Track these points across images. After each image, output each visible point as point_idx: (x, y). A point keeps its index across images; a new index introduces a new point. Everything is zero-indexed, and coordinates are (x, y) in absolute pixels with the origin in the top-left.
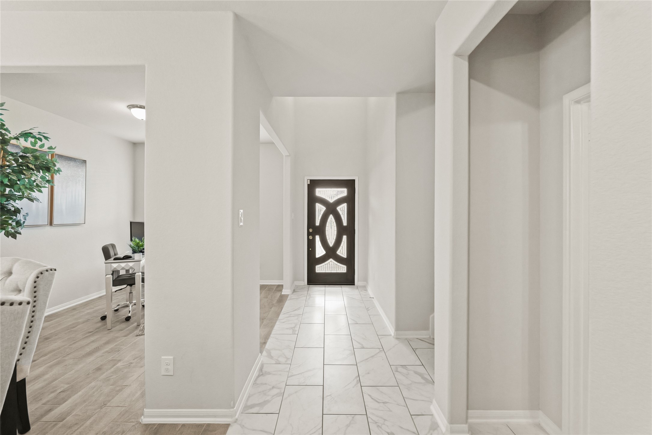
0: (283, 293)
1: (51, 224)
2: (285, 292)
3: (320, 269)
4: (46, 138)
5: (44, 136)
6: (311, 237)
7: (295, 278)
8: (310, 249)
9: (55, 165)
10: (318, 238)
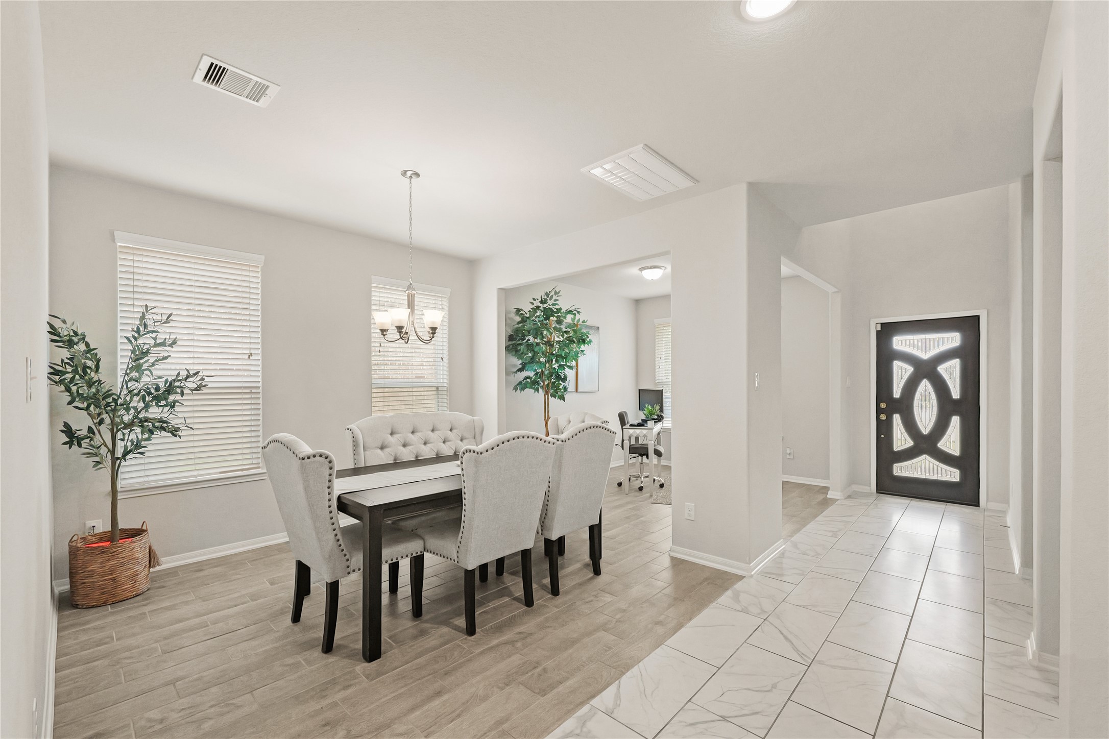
0: (828, 496)
1: (577, 390)
2: (831, 495)
3: (901, 470)
4: (578, 312)
5: (577, 311)
6: (883, 417)
7: (853, 479)
8: (883, 436)
9: (588, 337)
10: (897, 419)
